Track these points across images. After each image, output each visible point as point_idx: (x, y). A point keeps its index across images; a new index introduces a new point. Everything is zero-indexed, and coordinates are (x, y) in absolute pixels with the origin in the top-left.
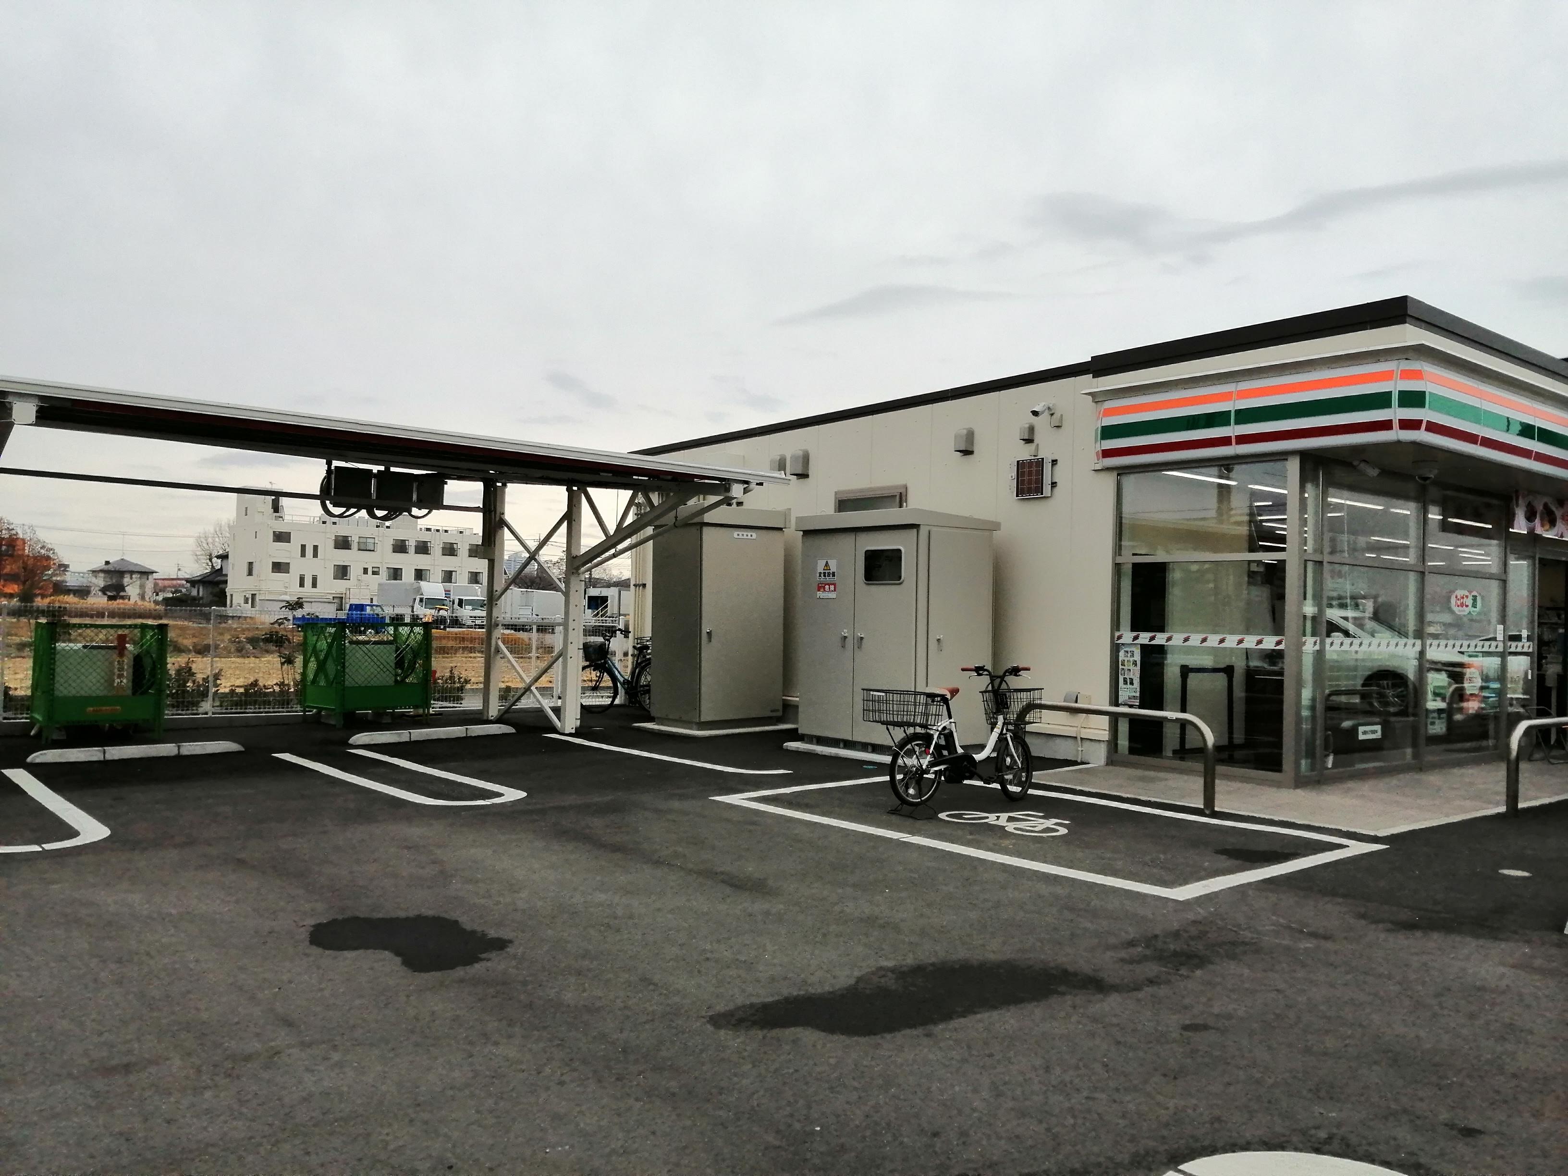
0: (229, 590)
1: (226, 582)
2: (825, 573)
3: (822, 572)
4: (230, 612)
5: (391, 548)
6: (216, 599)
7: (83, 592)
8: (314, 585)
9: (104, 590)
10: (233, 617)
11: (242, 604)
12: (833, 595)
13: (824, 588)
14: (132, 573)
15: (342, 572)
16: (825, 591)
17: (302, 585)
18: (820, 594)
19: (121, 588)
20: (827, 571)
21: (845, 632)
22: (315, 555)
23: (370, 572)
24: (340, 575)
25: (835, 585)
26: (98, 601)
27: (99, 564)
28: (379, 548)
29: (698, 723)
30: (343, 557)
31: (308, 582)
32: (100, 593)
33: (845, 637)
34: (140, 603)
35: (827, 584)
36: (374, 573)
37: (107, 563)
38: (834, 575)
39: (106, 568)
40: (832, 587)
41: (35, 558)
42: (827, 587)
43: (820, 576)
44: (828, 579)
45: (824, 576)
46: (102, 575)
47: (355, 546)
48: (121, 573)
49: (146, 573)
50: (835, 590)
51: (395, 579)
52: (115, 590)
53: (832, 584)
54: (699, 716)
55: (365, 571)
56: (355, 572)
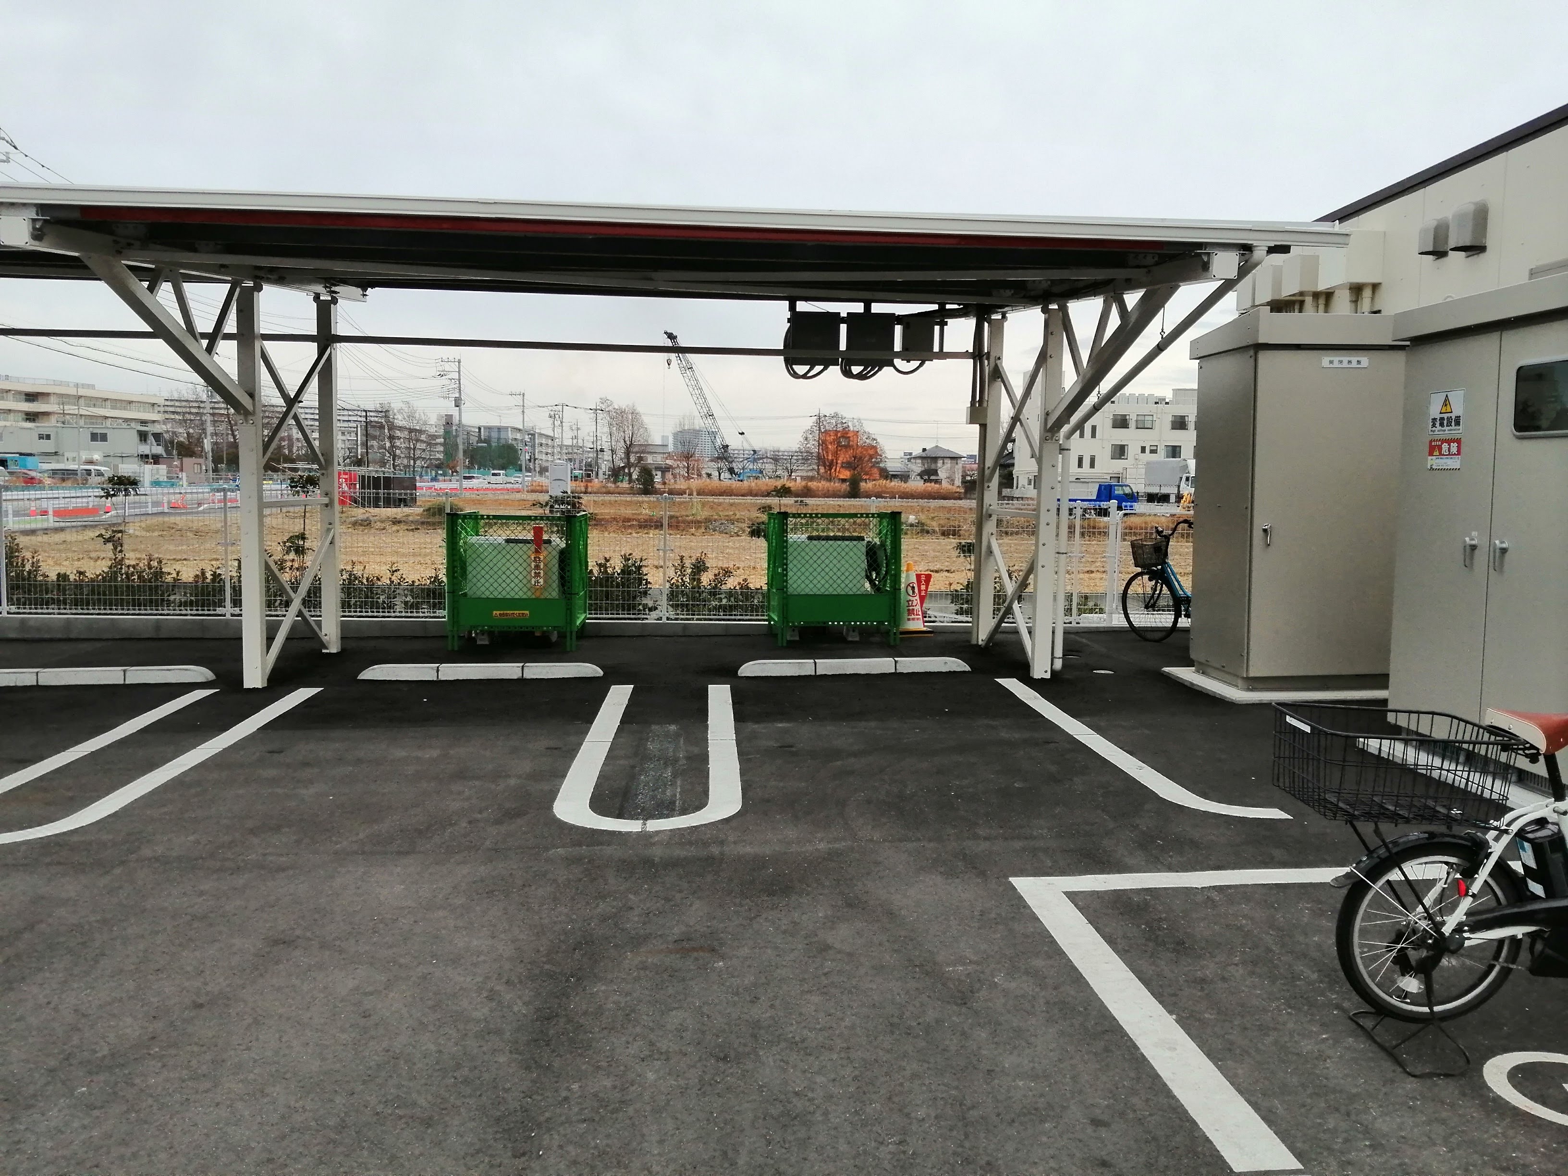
0: (1016, 471)
1: (1013, 465)
2: (1442, 419)
3: (1438, 416)
4: (1016, 493)
5: (1169, 426)
6: (1005, 481)
7: (904, 477)
8: (1092, 465)
9: (921, 475)
10: (1018, 498)
11: (1026, 486)
12: (1454, 463)
13: (1440, 448)
14: (943, 458)
15: (1120, 451)
16: (1441, 454)
17: (1080, 465)
18: (1434, 461)
19: (935, 472)
20: (1445, 416)
21: (1474, 537)
22: (1094, 435)
23: (1148, 450)
24: (1118, 456)
25: (1458, 441)
26: (916, 484)
27: (917, 451)
28: (1157, 425)
29: (1243, 678)
30: (1120, 436)
31: (1086, 462)
32: (918, 477)
33: (1473, 548)
34: (950, 487)
35: (1443, 441)
36: (1152, 452)
37: (924, 450)
38: (1458, 423)
39: (924, 455)
40: (1454, 447)
41: (862, 447)
42: (1445, 446)
43: (1434, 425)
44: (1448, 432)
45: (1442, 425)
46: (919, 461)
47: (1132, 424)
48: (935, 459)
49: (955, 458)
50: (1459, 453)
51: (1174, 457)
52: (929, 474)
53: (1454, 441)
54: (1247, 671)
55: (1143, 450)
56: (1133, 450)
